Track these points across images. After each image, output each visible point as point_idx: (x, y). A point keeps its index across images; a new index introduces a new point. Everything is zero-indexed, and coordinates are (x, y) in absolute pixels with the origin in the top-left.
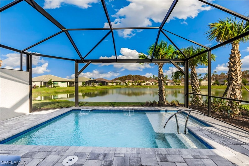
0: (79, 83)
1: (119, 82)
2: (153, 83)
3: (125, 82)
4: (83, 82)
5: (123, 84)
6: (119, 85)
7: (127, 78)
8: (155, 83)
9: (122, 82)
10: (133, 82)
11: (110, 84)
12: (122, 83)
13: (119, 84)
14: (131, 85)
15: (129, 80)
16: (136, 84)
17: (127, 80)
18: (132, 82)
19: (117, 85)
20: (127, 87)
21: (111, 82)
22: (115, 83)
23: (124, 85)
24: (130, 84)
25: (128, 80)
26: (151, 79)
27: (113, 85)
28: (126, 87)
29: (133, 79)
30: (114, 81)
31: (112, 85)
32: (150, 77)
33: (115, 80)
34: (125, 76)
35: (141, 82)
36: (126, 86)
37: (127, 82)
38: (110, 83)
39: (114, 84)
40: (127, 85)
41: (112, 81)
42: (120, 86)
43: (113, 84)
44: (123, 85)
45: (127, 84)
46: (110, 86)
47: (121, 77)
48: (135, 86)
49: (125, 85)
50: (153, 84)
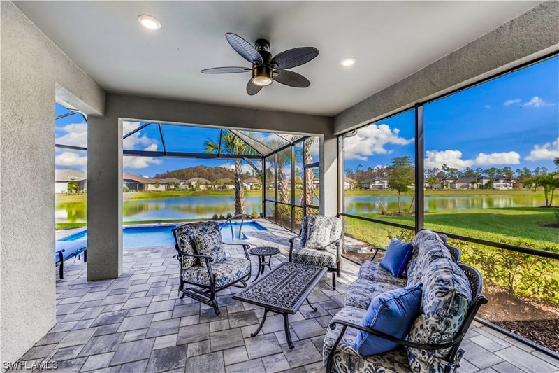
0: (56, 184)
1: (174, 183)
2: (251, 186)
3: (190, 184)
4: (70, 183)
5: (184, 188)
6: (174, 189)
7: (195, 174)
8: (256, 185)
9: (182, 183)
10: (209, 182)
11: (151, 188)
12: (182, 185)
13: (173, 187)
14: (204, 191)
15: (199, 177)
16: (216, 187)
17: (194, 177)
18: (206, 184)
19: (168, 190)
20: (193, 195)
21: (152, 184)
22: (165, 184)
23: (186, 189)
24: (202, 187)
25: (196, 179)
26: (250, 177)
27: (158, 189)
28: (191, 195)
29: (209, 177)
30: (160, 181)
31: (156, 189)
32: (248, 172)
33: (164, 177)
34: (190, 169)
35: (226, 184)
36: (191, 193)
37: (193, 183)
38: (149, 185)
39: (162, 188)
40: (194, 190)
41: (154, 181)
42: (175, 193)
43: (157, 187)
44: (183, 190)
45: (194, 187)
46: (149, 192)
47: (179, 171)
48: (211, 193)
49: (190, 190)
50: (251, 189)
